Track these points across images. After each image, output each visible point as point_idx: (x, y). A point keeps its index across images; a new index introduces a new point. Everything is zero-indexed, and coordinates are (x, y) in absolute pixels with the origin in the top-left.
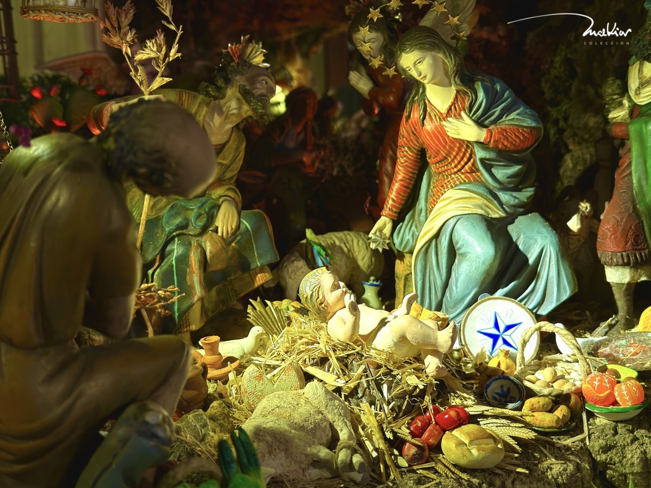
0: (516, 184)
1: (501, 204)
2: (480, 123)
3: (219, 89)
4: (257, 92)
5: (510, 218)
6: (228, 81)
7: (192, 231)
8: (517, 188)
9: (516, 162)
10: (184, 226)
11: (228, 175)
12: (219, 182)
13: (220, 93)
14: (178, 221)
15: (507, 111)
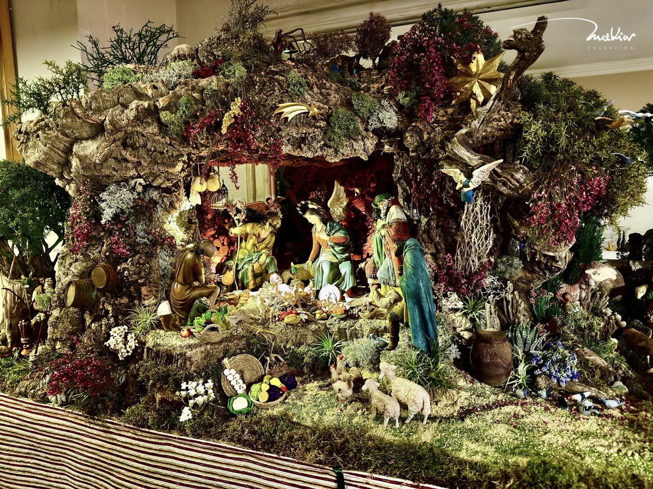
0: (343, 252)
1: (337, 258)
2: (328, 235)
3: (264, 223)
4: (273, 224)
5: (341, 262)
6: (267, 221)
7: (253, 262)
8: (342, 254)
9: (341, 246)
10: (252, 260)
11: (269, 246)
12: (266, 248)
13: (265, 224)
14: (250, 258)
15: (337, 231)
